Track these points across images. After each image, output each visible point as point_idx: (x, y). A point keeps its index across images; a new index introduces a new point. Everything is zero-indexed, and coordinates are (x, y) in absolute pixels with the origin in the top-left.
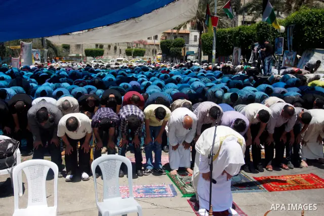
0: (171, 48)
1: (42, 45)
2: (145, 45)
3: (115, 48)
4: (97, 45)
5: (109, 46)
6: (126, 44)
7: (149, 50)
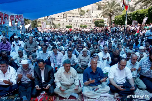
0: (99, 24)
1: (51, 24)
2: (87, 24)
3: (76, 25)
4: (70, 24)
5: (74, 24)
6: (80, 23)
7: (88, 25)
